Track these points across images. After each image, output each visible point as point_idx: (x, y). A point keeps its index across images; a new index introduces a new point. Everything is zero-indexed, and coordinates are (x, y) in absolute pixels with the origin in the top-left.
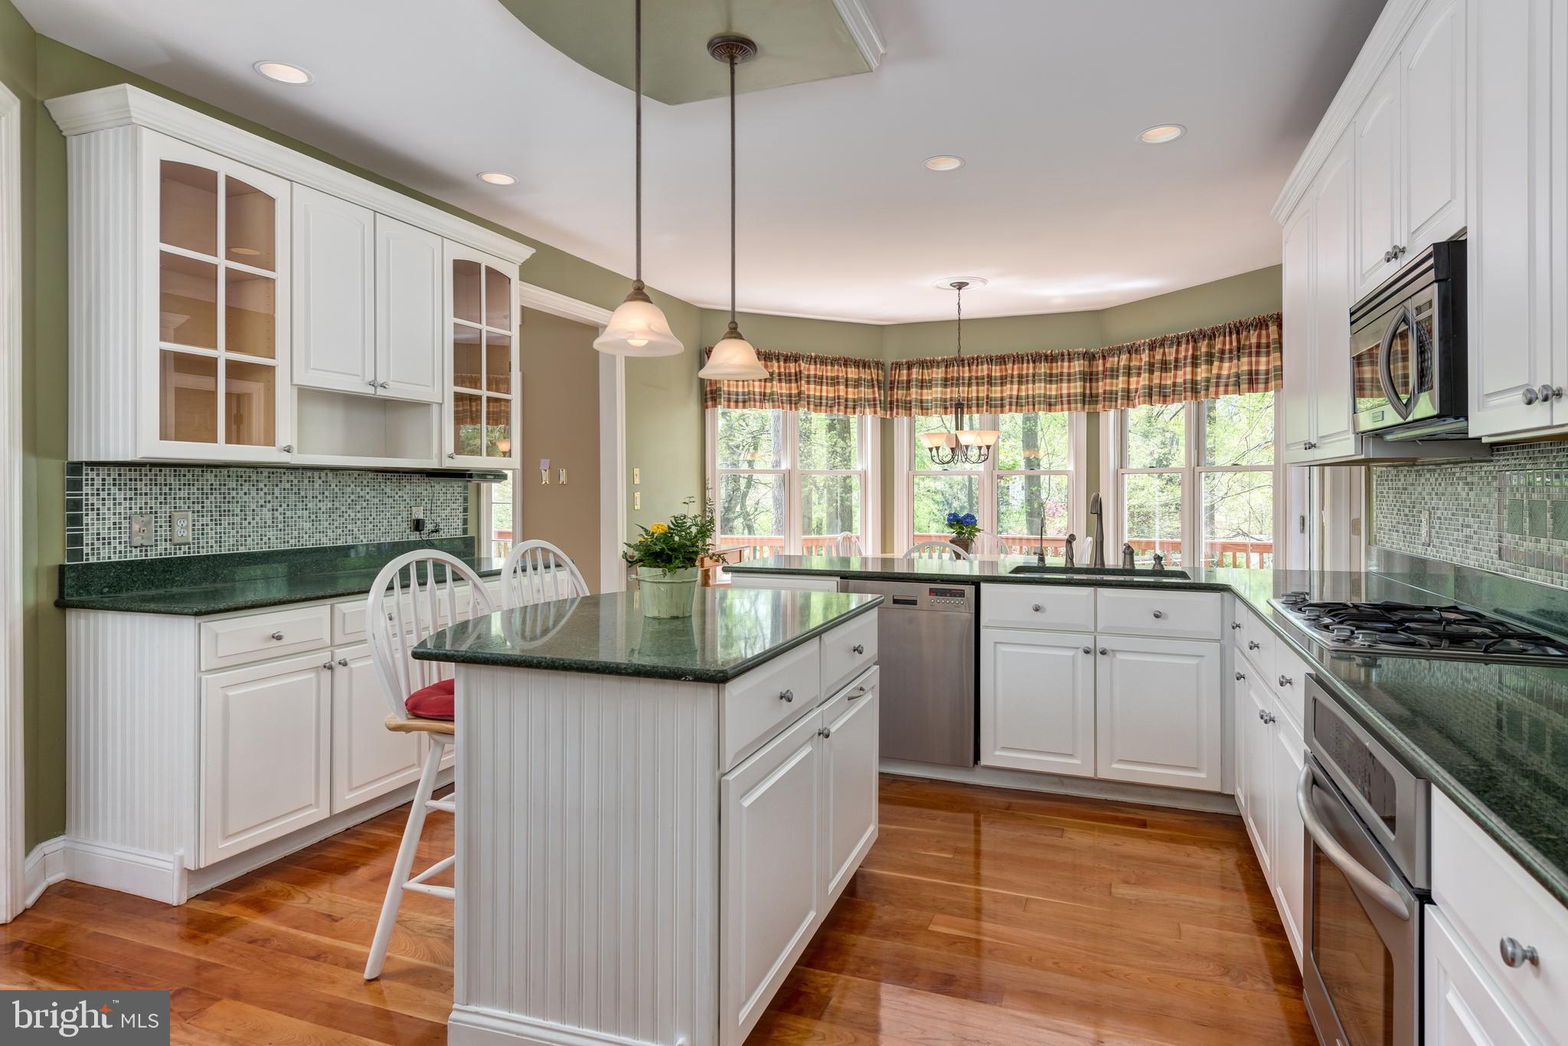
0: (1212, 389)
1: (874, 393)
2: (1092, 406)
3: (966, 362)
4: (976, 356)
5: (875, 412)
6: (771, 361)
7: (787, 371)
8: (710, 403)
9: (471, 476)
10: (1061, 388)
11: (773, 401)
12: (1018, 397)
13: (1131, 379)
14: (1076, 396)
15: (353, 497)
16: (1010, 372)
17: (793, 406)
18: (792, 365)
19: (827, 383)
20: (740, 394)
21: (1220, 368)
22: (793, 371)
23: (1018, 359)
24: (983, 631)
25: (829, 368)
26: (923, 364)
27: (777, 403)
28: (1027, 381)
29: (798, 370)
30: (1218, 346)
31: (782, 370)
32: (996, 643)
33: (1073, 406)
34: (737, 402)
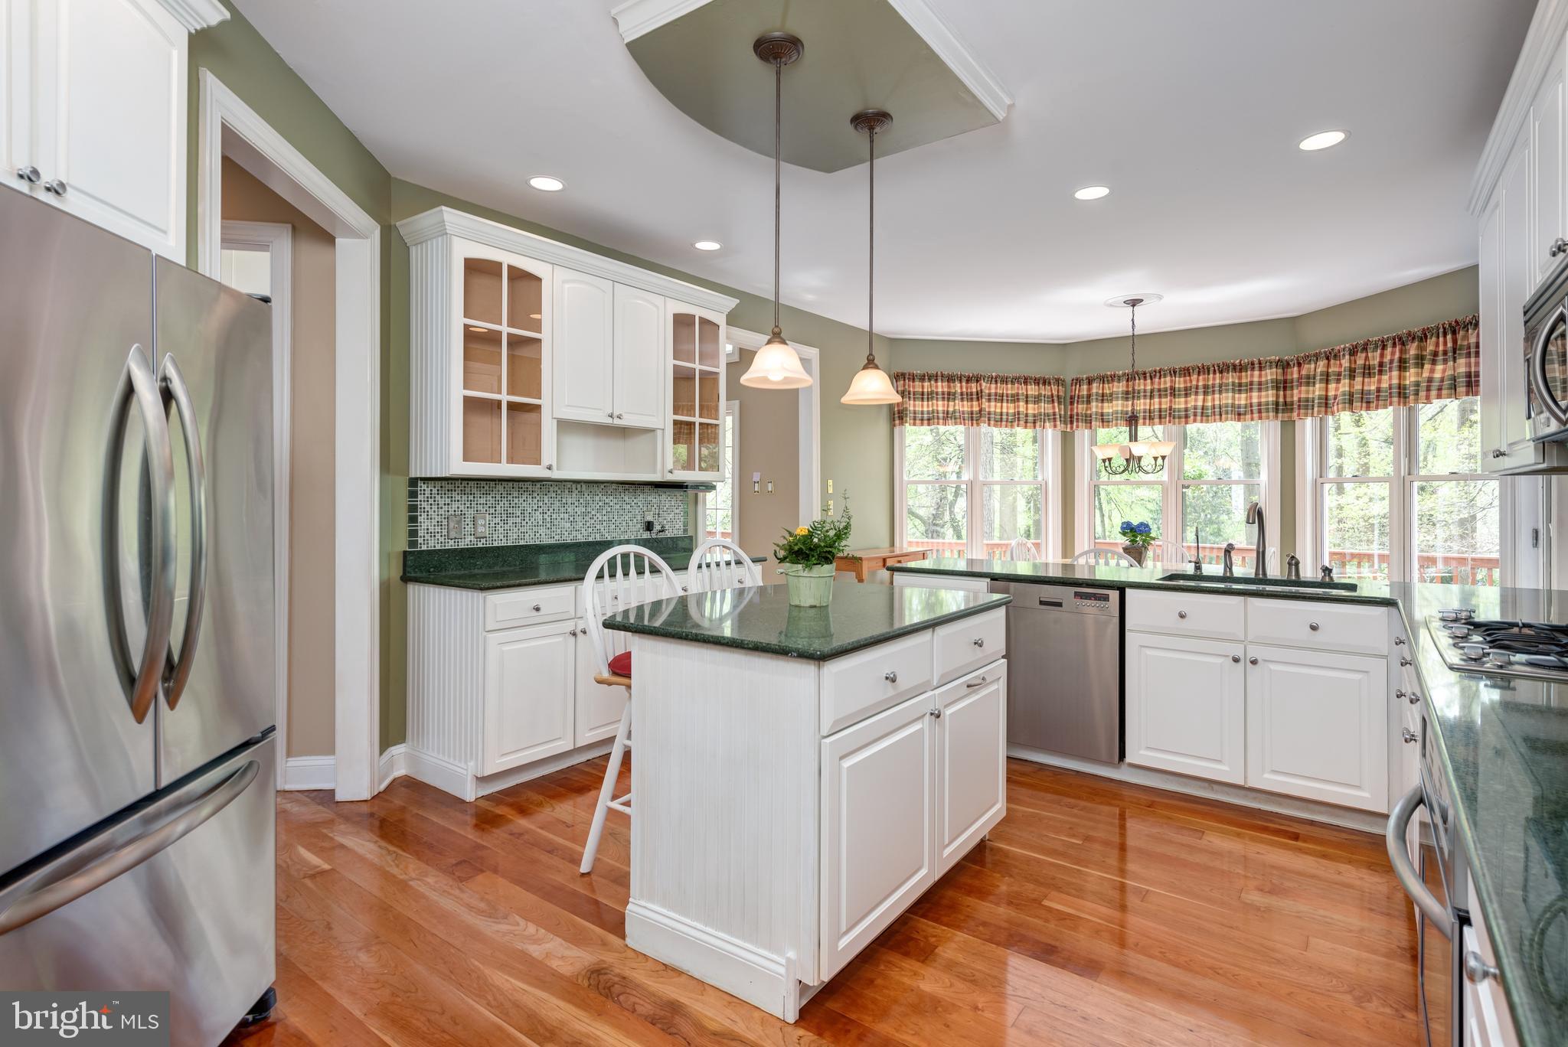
0: (1422, 394)
1: (1054, 408)
2: (1286, 415)
3: (1148, 375)
4: (1158, 369)
5: (1055, 426)
6: (954, 381)
7: (969, 391)
8: (897, 422)
9: (687, 487)
10: (1251, 398)
11: (955, 419)
12: (1203, 408)
13: (1330, 386)
14: (1268, 405)
15: (600, 504)
16: (1194, 383)
17: (975, 422)
18: (974, 385)
19: (1007, 400)
20: (926, 412)
21: (1432, 371)
22: (974, 390)
23: (1203, 370)
24: (1128, 635)
25: (1009, 386)
26: (1103, 379)
27: (958, 420)
28: (1214, 391)
29: (979, 389)
30: (1431, 348)
31: (964, 390)
32: (1142, 646)
33: (1264, 415)
34: (922, 420)
